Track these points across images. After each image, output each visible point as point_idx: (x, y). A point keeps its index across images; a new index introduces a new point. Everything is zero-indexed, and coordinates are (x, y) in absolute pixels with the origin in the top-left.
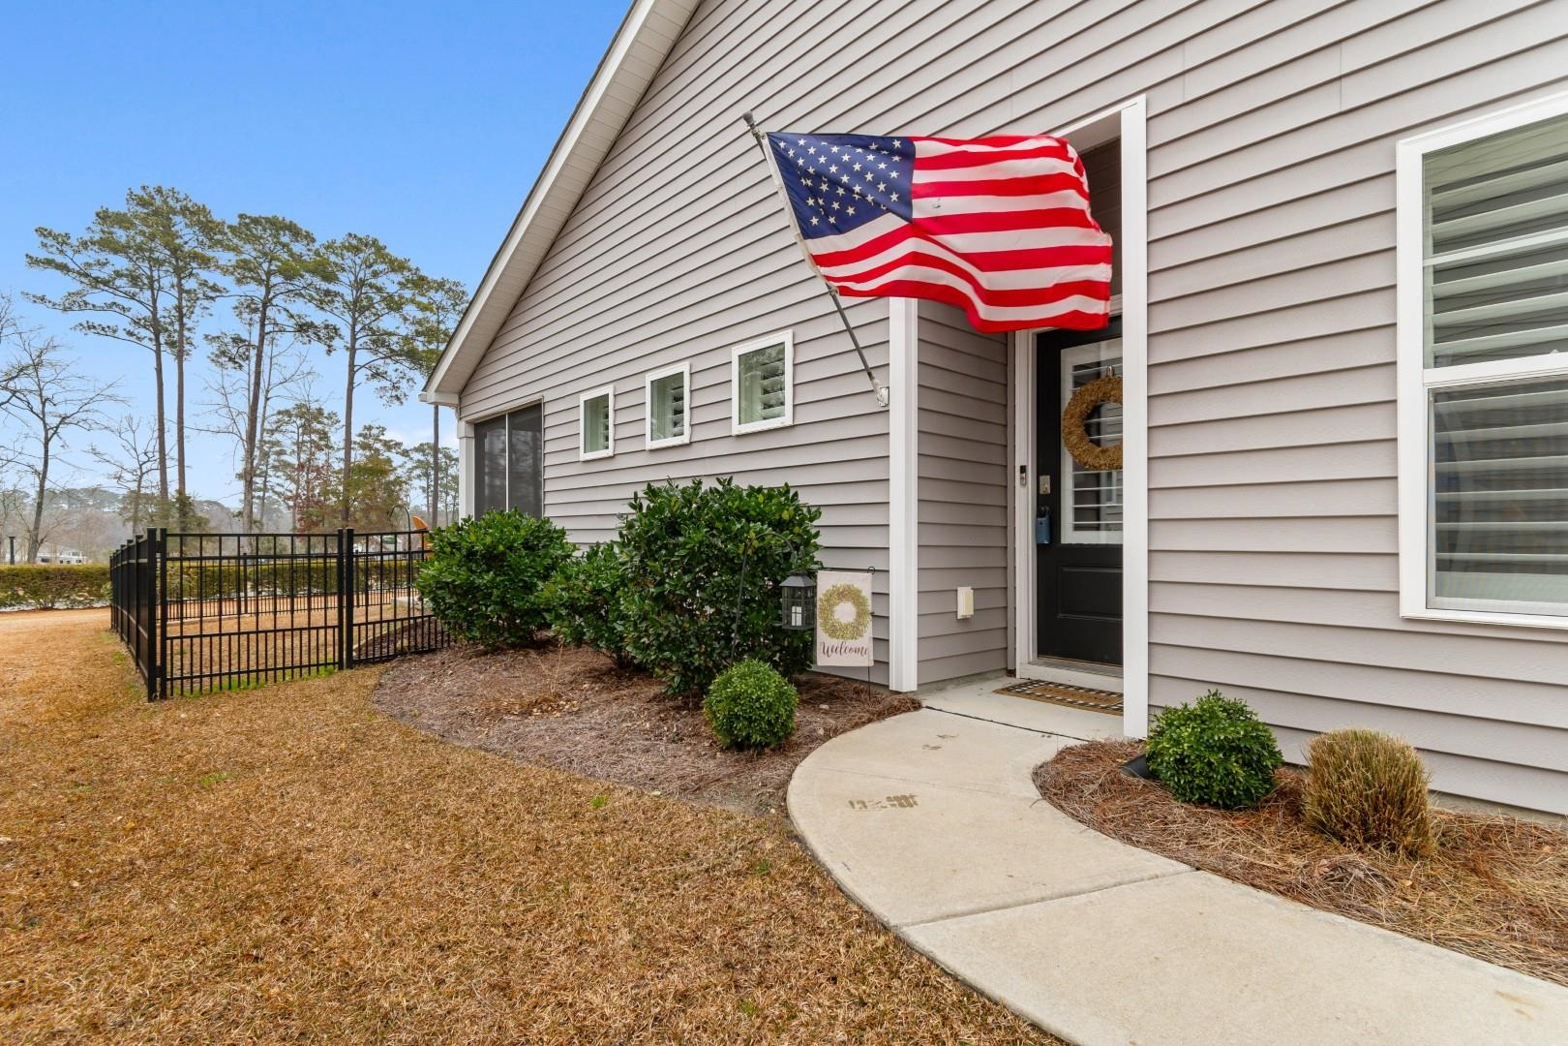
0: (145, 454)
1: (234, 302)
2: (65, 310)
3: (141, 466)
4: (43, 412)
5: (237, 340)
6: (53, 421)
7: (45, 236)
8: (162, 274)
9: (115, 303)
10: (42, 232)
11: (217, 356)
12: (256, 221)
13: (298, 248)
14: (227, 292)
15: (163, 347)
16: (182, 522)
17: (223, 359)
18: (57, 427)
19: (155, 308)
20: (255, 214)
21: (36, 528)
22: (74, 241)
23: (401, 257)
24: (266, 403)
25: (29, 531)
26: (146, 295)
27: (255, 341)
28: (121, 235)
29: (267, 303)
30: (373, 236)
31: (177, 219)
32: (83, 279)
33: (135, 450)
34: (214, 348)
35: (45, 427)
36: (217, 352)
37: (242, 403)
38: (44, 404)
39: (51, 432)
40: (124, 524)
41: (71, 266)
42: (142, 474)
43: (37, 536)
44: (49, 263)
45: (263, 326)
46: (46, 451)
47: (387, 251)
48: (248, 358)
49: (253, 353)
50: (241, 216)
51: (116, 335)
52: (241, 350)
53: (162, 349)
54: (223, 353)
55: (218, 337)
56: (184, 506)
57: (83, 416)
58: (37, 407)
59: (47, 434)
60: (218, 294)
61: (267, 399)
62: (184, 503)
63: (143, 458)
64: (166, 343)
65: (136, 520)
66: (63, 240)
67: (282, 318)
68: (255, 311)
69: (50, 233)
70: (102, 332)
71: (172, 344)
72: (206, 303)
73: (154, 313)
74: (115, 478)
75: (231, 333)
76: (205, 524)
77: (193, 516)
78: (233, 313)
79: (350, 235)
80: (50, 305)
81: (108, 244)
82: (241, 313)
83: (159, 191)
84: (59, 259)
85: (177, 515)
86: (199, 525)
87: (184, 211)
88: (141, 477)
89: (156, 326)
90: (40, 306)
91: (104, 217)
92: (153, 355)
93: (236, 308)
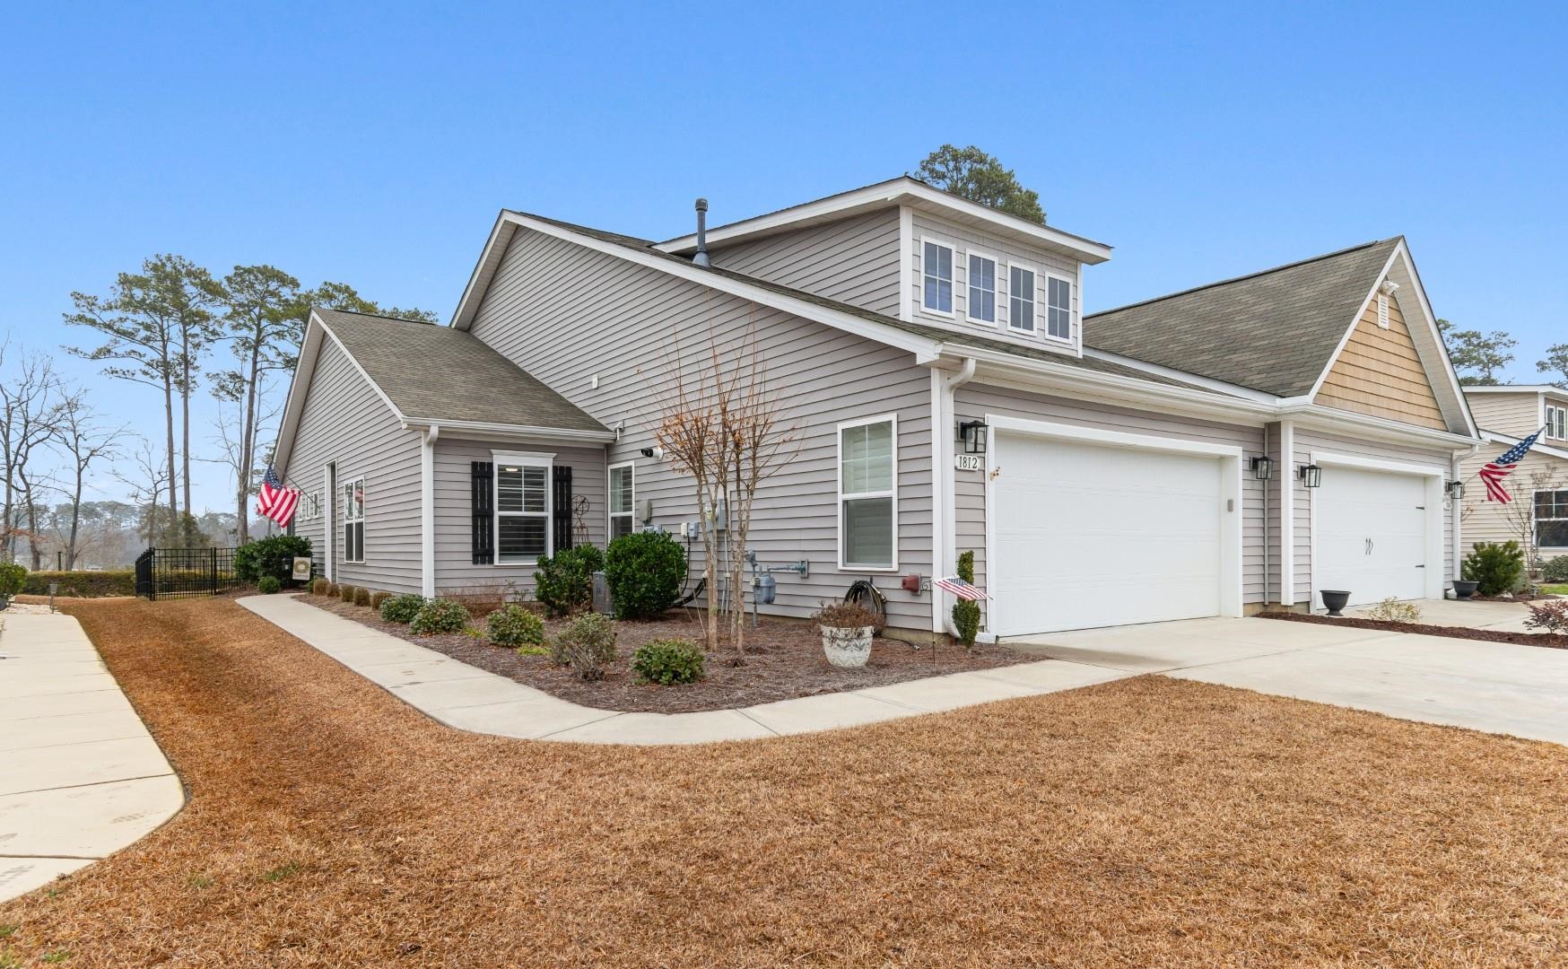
0: (159, 473)
1: (232, 342)
2: (93, 358)
3: (155, 485)
4: (76, 445)
5: (234, 376)
6: (84, 454)
7: (77, 299)
8: (171, 323)
9: (134, 352)
10: (77, 296)
11: (217, 390)
12: (249, 271)
13: (286, 292)
14: (225, 335)
15: (173, 386)
16: (187, 539)
17: (222, 393)
18: (88, 459)
19: (165, 353)
20: (247, 266)
21: (72, 545)
22: (101, 302)
23: (369, 301)
24: (255, 435)
25: (66, 547)
26: (159, 345)
27: (248, 377)
28: (138, 293)
29: (259, 341)
30: (345, 283)
31: (186, 280)
32: (107, 330)
33: (150, 470)
34: (214, 384)
35: (78, 459)
36: (217, 387)
37: (235, 435)
38: (77, 439)
39: (82, 463)
40: (141, 541)
41: (98, 321)
42: (157, 493)
43: (72, 551)
44: (81, 318)
45: (255, 363)
46: (79, 480)
47: (357, 296)
48: (243, 391)
49: (247, 388)
50: (236, 268)
51: (134, 378)
52: (237, 385)
53: (171, 387)
54: (222, 388)
55: (218, 374)
56: (190, 525)
57: (109, 448)
58: (72, 442)
59: (79, 465)
60: (217, 337)
61: (256, 431)
62: (189, 522)
63: (158, 478)
64: (175, 382)
65: (151, 536)
66: (92, 303)
67: (271, 355)
68: (249, 348)
69: (82, 296)
70: (123, 376)
71: (180, 383)
72: (208, 345)
73: (165, 357)
74: (133, 496)
75: (230, 370)
76: (207, 540)
77: (197, 534)
78: (231, 352)
79: (326, 283)
80: (82, 355)
81: (130, 304)
82: (238, 351)
83: (169, 259)
84: (89, 315)
85: (183, 533)
86: (201, 541)
87: (189, 274)
88: (156, 495)
89: (166, 366)
90: (74, 357)
91: (125, 281)
92: (164, 394)
93: (233, 347)
